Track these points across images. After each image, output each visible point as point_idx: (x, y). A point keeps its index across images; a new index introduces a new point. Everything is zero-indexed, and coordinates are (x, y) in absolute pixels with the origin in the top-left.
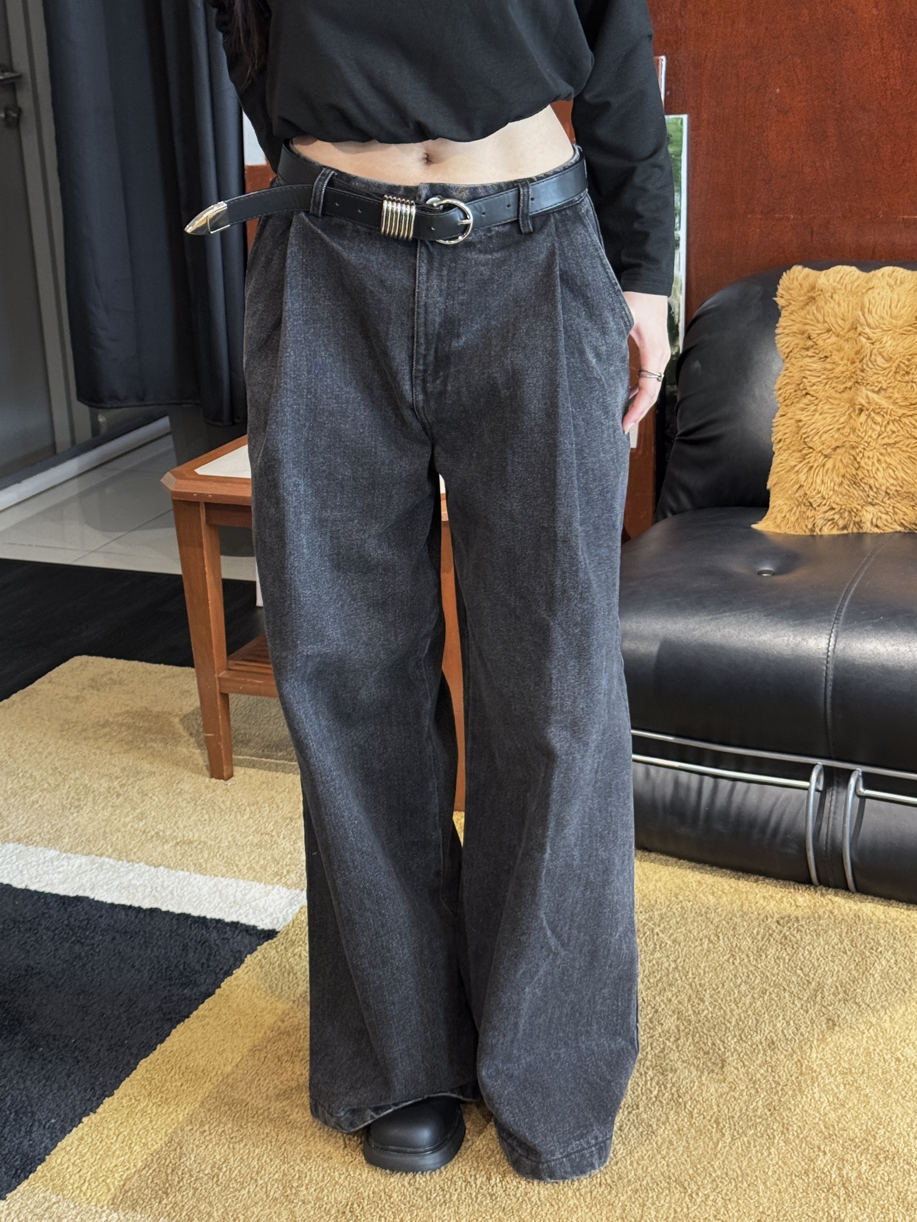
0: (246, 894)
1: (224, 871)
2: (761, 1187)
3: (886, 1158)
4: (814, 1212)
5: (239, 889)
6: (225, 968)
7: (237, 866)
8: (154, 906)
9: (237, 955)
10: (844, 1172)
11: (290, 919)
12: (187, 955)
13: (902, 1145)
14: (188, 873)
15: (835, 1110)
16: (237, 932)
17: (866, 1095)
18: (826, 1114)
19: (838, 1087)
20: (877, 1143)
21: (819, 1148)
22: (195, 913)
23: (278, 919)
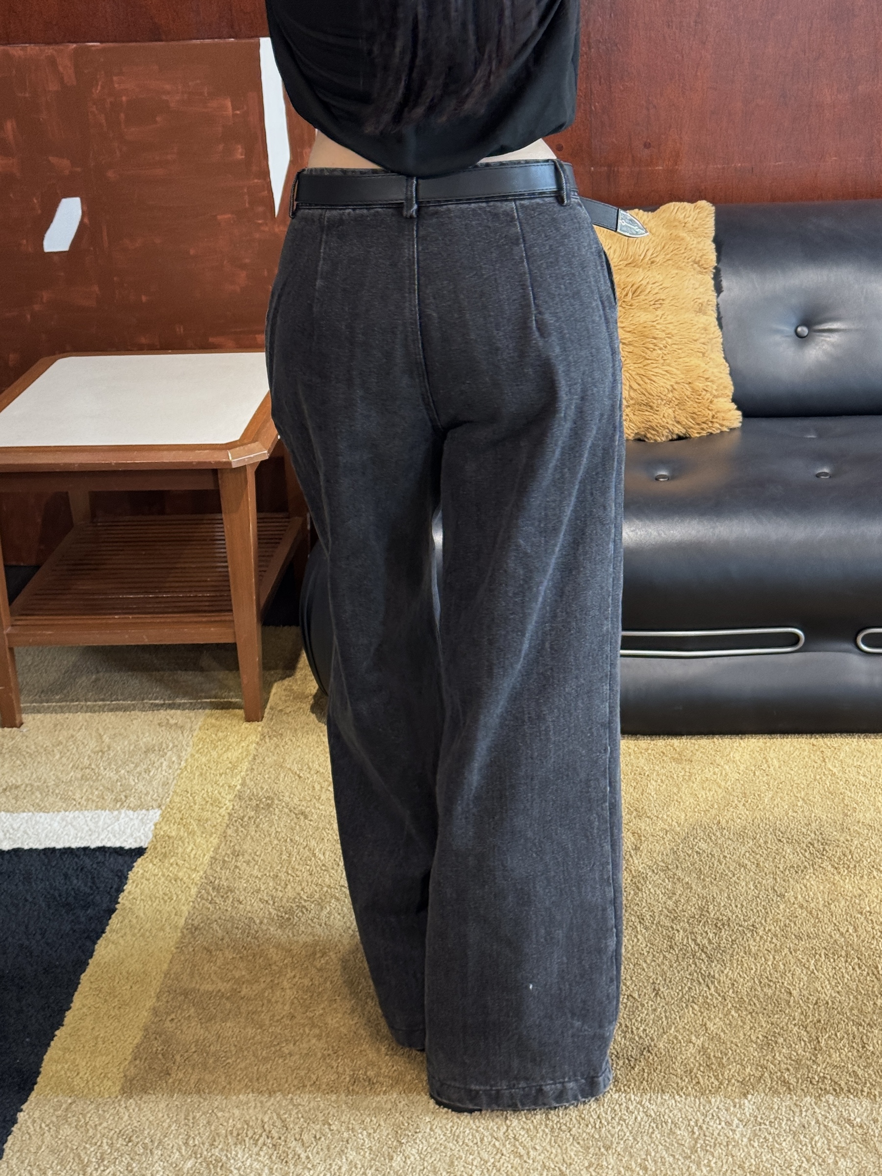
0: (97, 822)
1: (64, 805)
2: (645, 965)
3: (723, 925)
4: (690, 974)
5: (88, 819)
6: (115, 886)
7: (74, 800)
8: (16, 846)
9: (120, 874)
10: (698, 941)
11: (151, 836)
12: (71, 883)
13: (730, 914)
14: (30, 814)
15: (670, 898)
16: (107, 855)
17: (687, 883)
18: (665, 903)
19: (664, 881)
20: (712, 915)
21: (672, 927)
22: (59, 846)
23: (140, 837)
